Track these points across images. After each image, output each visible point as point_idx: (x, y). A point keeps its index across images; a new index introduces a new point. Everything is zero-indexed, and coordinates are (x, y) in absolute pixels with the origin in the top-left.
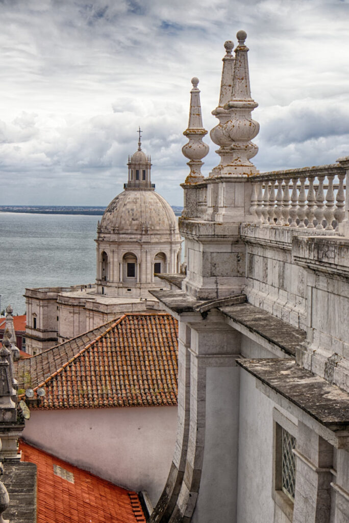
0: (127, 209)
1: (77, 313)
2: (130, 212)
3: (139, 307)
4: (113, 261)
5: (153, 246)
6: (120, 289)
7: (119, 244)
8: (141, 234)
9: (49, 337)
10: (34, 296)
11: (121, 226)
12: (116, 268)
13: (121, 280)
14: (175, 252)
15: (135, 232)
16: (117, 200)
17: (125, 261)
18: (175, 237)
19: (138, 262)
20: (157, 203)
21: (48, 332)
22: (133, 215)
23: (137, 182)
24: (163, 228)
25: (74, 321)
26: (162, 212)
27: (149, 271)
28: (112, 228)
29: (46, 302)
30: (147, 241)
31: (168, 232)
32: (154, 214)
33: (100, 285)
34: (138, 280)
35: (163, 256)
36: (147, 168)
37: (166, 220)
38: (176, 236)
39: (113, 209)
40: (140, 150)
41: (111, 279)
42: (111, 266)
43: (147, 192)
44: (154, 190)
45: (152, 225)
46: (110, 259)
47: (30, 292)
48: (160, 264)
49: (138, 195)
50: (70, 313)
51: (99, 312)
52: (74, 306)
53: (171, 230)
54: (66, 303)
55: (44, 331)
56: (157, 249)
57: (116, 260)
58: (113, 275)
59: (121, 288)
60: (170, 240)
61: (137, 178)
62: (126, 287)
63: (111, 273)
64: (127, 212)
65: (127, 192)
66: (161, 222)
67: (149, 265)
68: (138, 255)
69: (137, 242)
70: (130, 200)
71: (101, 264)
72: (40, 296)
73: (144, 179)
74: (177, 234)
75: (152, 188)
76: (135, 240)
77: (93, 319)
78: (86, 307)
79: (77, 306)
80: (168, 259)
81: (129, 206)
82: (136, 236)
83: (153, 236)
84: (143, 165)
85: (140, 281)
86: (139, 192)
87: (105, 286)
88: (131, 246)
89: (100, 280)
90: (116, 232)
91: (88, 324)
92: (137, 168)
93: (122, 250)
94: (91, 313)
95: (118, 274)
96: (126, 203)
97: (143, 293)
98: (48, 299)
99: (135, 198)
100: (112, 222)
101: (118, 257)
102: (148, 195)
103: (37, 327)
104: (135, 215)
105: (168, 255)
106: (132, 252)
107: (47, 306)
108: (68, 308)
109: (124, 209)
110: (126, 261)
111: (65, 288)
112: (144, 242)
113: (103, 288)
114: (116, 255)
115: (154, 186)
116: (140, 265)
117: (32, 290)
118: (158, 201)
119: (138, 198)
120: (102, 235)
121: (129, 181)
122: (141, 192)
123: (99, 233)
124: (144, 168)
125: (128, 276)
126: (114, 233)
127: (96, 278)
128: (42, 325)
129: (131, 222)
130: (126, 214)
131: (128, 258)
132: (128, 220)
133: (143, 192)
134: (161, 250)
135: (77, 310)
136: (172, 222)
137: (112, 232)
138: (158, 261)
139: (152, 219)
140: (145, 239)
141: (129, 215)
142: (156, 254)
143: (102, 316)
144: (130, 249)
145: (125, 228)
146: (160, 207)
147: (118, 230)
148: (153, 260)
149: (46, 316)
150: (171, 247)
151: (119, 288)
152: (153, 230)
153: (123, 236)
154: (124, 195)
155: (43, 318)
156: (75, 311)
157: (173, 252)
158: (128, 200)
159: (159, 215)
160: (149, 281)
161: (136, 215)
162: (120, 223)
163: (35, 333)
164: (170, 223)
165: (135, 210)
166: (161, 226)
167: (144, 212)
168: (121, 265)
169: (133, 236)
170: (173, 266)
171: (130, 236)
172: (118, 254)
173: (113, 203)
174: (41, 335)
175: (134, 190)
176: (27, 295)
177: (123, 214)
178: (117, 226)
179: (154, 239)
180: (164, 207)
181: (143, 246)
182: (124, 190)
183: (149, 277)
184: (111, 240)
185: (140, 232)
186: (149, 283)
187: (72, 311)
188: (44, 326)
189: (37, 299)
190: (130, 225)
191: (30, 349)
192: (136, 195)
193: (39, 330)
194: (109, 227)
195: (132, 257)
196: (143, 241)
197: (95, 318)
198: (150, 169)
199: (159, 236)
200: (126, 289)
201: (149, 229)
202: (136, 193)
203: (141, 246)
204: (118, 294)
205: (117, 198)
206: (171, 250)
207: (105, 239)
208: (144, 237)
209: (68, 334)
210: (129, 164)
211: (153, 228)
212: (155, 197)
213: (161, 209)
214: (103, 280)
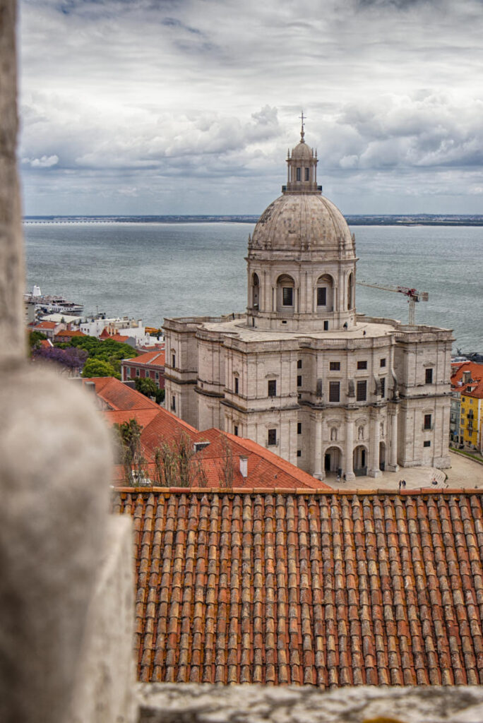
0: (282, 219)
1: (217, 351)
2: (287, 222)
3: (289, 345)
4: (265, 285)
5: (315, 266)
6: (273, 321)
7: (272, 263)
8: (300, 251)
9: (190, 379)
10: (172, 328)
11: (275, 240)
12: (268, 294)
13: (275, 309)
14: (344, 274)
15: (292, 248)
16: (272, 208)
17: (279, 285)
18: (345, 254)
19: (296, 287)
20: (322, 210)
21: (188, 372)
22: (290, 225)
23: (298, 183)
24: (329, 243)
25: (213, 361)
26: (329, 221)
27: (309, 298)
28: (264, 243)
29: (185, 336)
30: (307, 260)
31: (336, 248)
32: (317, 225)
33: (251, 315)
34: (296, 310)
35: (329, 279)
36: (311, 166)
37: (333, 232)
38: (347, 253)
39: (266, 219)
40: (302, 141)
41: (263, 309)
42: (263, 291)
43: (310, 196)
44: (320, 194)
45: (314, 239)
46: (262, 283)
47: (169, 322)
48: (325, 289)
49: (298, 200)
50: (209, 350)
51: (237, 351)
52: (212, 342)
53: (339, 246)
54: (204, 338)
55: (183, 372)
56: (321, 271)
57: (268, 284)
58: (265, 303)
59: (274, 319)
60: (338, 259)
61: (299, 178)
62: (281, 319)
63: (263, 301)
64: (282, 222)
65: (285, 197)
66: (326, 235)
67: (310, 290)
68: (296, 278)
69: (294, 261)
70: (288, 207)
71: (252, 288)
72: (178, 328)
73: (307, 178)
74: (349, 250)
75: (318, 191)
76: (292, 258)
77: (232, 359)
78: (225, 344)
79: (216, 342)
80: (335, 283)
81: (285, 215)
82: (293, 254)
83: (315, 254)
84: (305, 161)
85: (298, 311)
86: (300, 196)
87: (255, 316)
88: (286, 266)
89: (251, 309)
90: (269, 248)
91: (226, 365)
92: (298, 165)
93: (276, 272)
94: (230, 352)
95: (271, 301)
96: (282, 210)
97: (301, 327)
98: (187, 332)
99: (294, 205)
100: (263, 235)
101: (271, 282)
102: (312, 201)
103: (176, 366)
104: (292, 226)
105: (335, 278)
106: (287, 273)
107: (187, 341)
108: (207, 344)
109: (279, 219)
110: (281, 286)
111: (214, 318)
112: (303, 261)
113: (253, 319)
114: (268, 277)
115: (320, 188)
116: (298, 290)
117: (171, 321)
118: (324, 207)
119: (298, 205)
120: (253, 252)
121: (289, 183)
122: (302, 196)
123: (250, 249)
124: (307, 165)
125: (284, 304)
126: (266, 250)
127: (246, 306)
128: (180, 365)
129: (288, 235)
130: (281, 225)
131: (284, 281)
132: (284, 233)
133: (305, 196)
134: (325, 271)
135: (216, 346)
136: (341, 235)
137: (263, 248)
138: (322, 286)
139: (315, 231)
140: (304, 257)
141: (285, 226)
142: (319, 276)
143: (241, 356)
144: (286, 269)
145: (280, 243)
146: (327, 215)
147: (271, 246)
148: (316, 284)
149: (185, 353)
150: (340, 267)
151: (272, 319)
152: (316, 245)
153: (278, 253)
154: (281, 200)
155: (182, 355)
156: (215, 349)
157: (342, 273)
158: (284, 207)
159: (323, 226)
160: (310, 311)
161: (294, 226)
162: (274, 236)
163: (174, 373)
164: (339, 235)
165: (293, 219)
166: (326, 239)
167: (303, 222)
168: (275, 291)
169: (289, 254)
170: (342, 291)
171: (285, 254)
172: (271, 276)
173: (268, 210)
174: (179, 376)
175: (294, 194)
176: (166, 326)
177: (277, 225)
178: (270, 240)
179: (317, 257)
180: (332, 215)
181: (302, 266)
182: (282, 194)
183: (310, 305)
184: (262, 259)
185: (298, 248)
186: (310, 314)
187: (211, 348)
188: (183, 365)
189: (175, 331)
190: (286, 239)
191: (169, 392)
192: (295, 200)
193: (177, 370)
194: (260, 242)
195: (289, 280)
196: (301, 260)
197: (234, 358)
198: (316, 166)
199: (323, 254)
200: (281, 321)
201: (310, 244)
202: (296, 197)
203: (300, 266)
204: (271, 327)
205: (272, 205)
206: (339, 271)
207: (256, 257)
208: (303, 254)
209: (207, 376)
210: (289, 161)
211: (315, 242)
212: (320, 202)
213: (327, 219)
214: (254, 310)
